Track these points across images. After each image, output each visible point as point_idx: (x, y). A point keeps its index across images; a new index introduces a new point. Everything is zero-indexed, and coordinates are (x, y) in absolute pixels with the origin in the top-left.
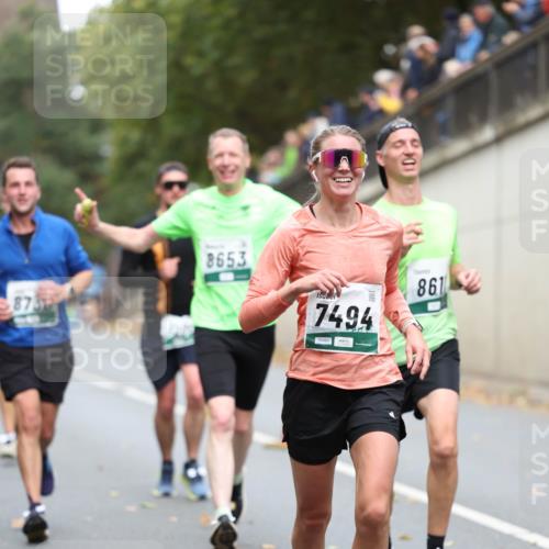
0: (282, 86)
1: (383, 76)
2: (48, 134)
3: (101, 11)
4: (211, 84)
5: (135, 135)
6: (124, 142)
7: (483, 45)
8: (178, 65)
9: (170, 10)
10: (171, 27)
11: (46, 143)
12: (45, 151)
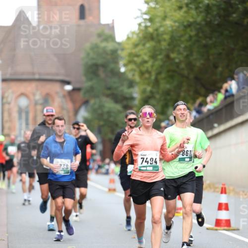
0: (216, 67)
2: (109, 89)
3: (133, 33)
4: (183, 66)
5: (149, 89)
6: (144, 91)
8: (168, 56)
9: (164, 33)
10: (165, 40)
11: (109, 92)
12: (108, 96)
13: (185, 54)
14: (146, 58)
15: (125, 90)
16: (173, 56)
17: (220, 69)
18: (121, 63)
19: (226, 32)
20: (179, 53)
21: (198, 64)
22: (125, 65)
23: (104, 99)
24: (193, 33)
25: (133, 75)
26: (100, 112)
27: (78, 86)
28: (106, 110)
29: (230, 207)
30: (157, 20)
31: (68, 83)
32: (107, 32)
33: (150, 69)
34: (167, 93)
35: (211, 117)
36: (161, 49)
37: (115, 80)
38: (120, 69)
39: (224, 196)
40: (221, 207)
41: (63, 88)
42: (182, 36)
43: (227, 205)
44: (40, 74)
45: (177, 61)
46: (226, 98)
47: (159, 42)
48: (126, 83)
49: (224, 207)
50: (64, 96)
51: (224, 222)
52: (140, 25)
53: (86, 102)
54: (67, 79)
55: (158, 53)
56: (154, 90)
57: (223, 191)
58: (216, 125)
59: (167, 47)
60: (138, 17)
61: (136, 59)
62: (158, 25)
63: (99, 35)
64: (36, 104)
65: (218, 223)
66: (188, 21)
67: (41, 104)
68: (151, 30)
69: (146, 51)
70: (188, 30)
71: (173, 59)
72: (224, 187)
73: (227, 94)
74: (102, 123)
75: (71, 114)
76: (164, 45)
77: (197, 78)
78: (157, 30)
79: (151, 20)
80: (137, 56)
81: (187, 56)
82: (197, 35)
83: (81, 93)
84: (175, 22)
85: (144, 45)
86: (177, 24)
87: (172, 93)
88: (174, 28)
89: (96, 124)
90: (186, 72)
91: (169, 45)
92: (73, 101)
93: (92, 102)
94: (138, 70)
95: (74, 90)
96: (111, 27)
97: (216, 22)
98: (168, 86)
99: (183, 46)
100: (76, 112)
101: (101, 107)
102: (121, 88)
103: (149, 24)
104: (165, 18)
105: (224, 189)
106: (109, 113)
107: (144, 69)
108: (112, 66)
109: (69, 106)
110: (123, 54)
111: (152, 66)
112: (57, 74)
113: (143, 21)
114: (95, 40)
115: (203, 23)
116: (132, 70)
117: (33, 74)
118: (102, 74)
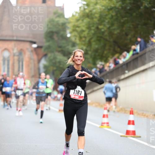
0: (127, 35)
2: (60, 47)
3: (76, 13)
4: (106, 33)
5: (85, 48)
8: (97, 28)
9: (96, 13)
10: (96, 17)
11: (60, 49)
12: (59, 52)
13: (108, 26)
14: (84, 29)
15: (70, 48)
16: (100, 27)
17: (129, 37)
18: (68, 31)
19: (134, 14)
20: (104, 25)
21: (116, 32)
22: (71, 33)
23: (57, 53)
24: (114, 14)
25: (75, 39)
26: (54, 61)
27: (40, 45)
28: (58, 60)
29: (135, 123)
30: (91, 5)
31: (35, 43)
32: (60, 12)
33: (86, 35)
34: (96, 51)
35: (124, 66)
36: (93, 24)
37: (64, 41)
38: (67, 35)
39: (132, 116)
40: (130, 123)
41: (31, 46)
42: (106, 15)
43: (133, 121)
44: (17, 37)
45: (103, 30)
46: (133, 55)
47: (92, 18)
48: (70, 44)
49: (131, 123)
50: (32, 51)
51: (131, 132)
52: (80, 8)
53: (45, 55)
54: (34, 40)
55: (91, 25)
56: (88, 49)
57: (132, 113)
58: (127, 72)
59: (98, 22)
60: (79, 3)
61: (77, 29)
62: (91, 8)
63: (55, 13)
64: (14, 55)
65: (128, 132)
66: (111, 6)
67: (17, 56)
68: (87, 11)
69: (84, 24)
70: (111, 12)
71: (100, 29)
72: (132, 110)
73: (135, 52)
74: (55, 68)
75: (36, 62)
76: (96, 20)
77: (115, 42)
78: (91, 11)
79: (88, 5)
80: (78, 27)
81: (109, 28)
82: (116, 15)
83: (43, 50)
84: (103, 6)
85: (83, 20)
86: (104, 8)
87: (99, 51)
88: (102, 10)
89: (51, 69)
90: (107, 38)
91: (99, 20)
92: (37, 54)
93: (49, 55)
94: (78, 36)
95: (38, 47)
96: (62, 9)
97: (128, 8)
98: (97, 46)
99: (107, 21)
100: (39, 61)
101: (55, 58)
102: (67, 47)
103: (86, 7)
104: (96, 4)
105: (132, 112)
106: (60, 62)
107: (82, 35)
108: (62, 33)
109: (35, 57)
110: (70, 26)
111: (88, 34)
112: (28, 37)
113: (83, 5)
114: (52, 16)
115: (120, 8)
116: (75, 36)
117: (13, 36)
118: (55, 37)
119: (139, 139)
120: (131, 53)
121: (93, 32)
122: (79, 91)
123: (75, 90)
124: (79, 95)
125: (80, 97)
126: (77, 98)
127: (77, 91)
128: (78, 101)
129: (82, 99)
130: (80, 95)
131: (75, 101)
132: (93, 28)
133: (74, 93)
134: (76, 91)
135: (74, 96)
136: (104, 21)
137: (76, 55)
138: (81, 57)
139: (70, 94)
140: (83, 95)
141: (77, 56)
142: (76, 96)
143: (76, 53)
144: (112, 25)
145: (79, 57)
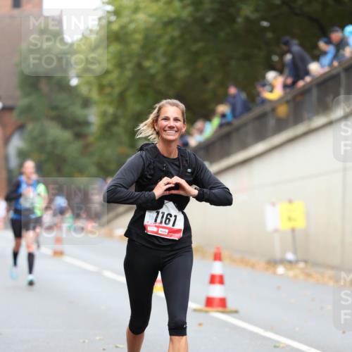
0: (205, 80)
1: (271, 75)
2: (55, 108)
7: (336, 57)
8: (139, 66)
9: (135, 31)
10: (135, 41)
11: (53, 113)
12: (53, 119)
13: (163, 60)
14: (109, 66)
15: (78, 111)
16: (147, 64)
17: (211, 85)
19: (222, 34)
20: (156, 60)
23: (48, 123)
24: (176, 33)
25: (90, 90)
27: (10, 103)
28: (50, 138)
30: (126, 12)
36: (131, 55)
38: (69, 81)
39: (218, 263)
40: (214, 279)
42: (159, 37)
43: (221, 278)
45: (153, 71)
47: (127, 43)
48: (78, 101)
49: (217, 279)
51: (217, 301)
53: (21, 127)
55: (125, 59)
56: (119, 113)
57: (217, 257)
59: (140, 52)
62: (124, 20)
65: (210, 302)
66: (169, 17)
68: (115, 27)
70: (169, 29)
71: (148, 69)
72: (218, 251)
74: (43, 157)
76: (135, 47)
78: (123, 27)
79: (117, 13)
81: (165, 65)
82: (181, 36)
83: (15, 114)
84: (151, 16)
86: (153, 20)
88: (149, 25)
91: (143, 47)
92: (2, 125)
93: (30, 127)
94: (96, 83)
95: (4, 109)
97: (209, 20)
98: (138, 107)
99: (161, 50)
100: (7, 140)
101: (43, 133)
102: (71, 109)
103: (113, 18)
104: (136, 10)
105: (218, 255)
106: (54, 143)
107: (105, 81)
111: (119, 78)
113: (105, 14)
115: (190, 19)
116: (89, 83)
118: (44, 87)
119: (234, 317)
120: (216, 122)
121: (128, 74)
122: (171, 216)
123: (158, 213)
124: (170, 225)
125: (172, 231)
126: (163, 232)
127: (163, 213)
128: (165, 244)
129: (176, 237)
130: (173, 225)
131: (157, 242)
132: (129, 66)
133: (156, 221)
134: (160, 215)
135: (155, 229)
136: (154, 50)
137: (162, 116)
138: (176, 120)
139: (145, 223)
140: (180, 225)
141: (167, 119)
142: (160, 229)
143: (163, 110)
144: (173, 58)
145: (172, 119)
